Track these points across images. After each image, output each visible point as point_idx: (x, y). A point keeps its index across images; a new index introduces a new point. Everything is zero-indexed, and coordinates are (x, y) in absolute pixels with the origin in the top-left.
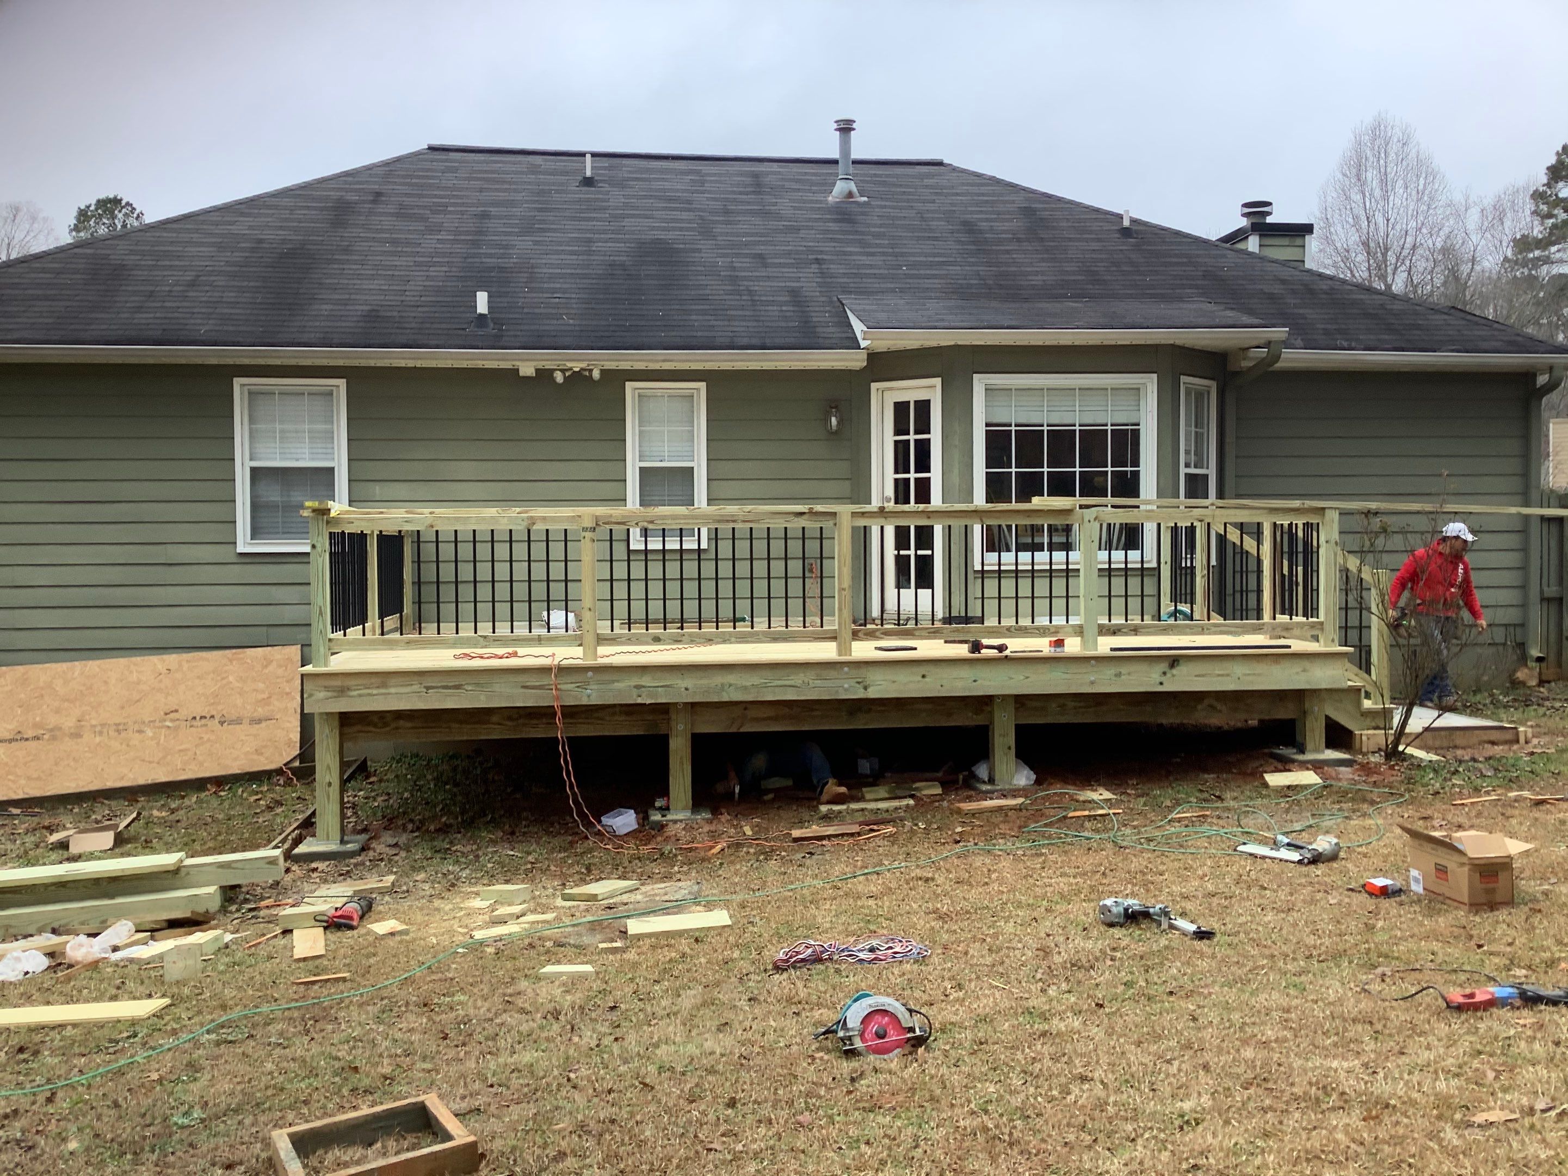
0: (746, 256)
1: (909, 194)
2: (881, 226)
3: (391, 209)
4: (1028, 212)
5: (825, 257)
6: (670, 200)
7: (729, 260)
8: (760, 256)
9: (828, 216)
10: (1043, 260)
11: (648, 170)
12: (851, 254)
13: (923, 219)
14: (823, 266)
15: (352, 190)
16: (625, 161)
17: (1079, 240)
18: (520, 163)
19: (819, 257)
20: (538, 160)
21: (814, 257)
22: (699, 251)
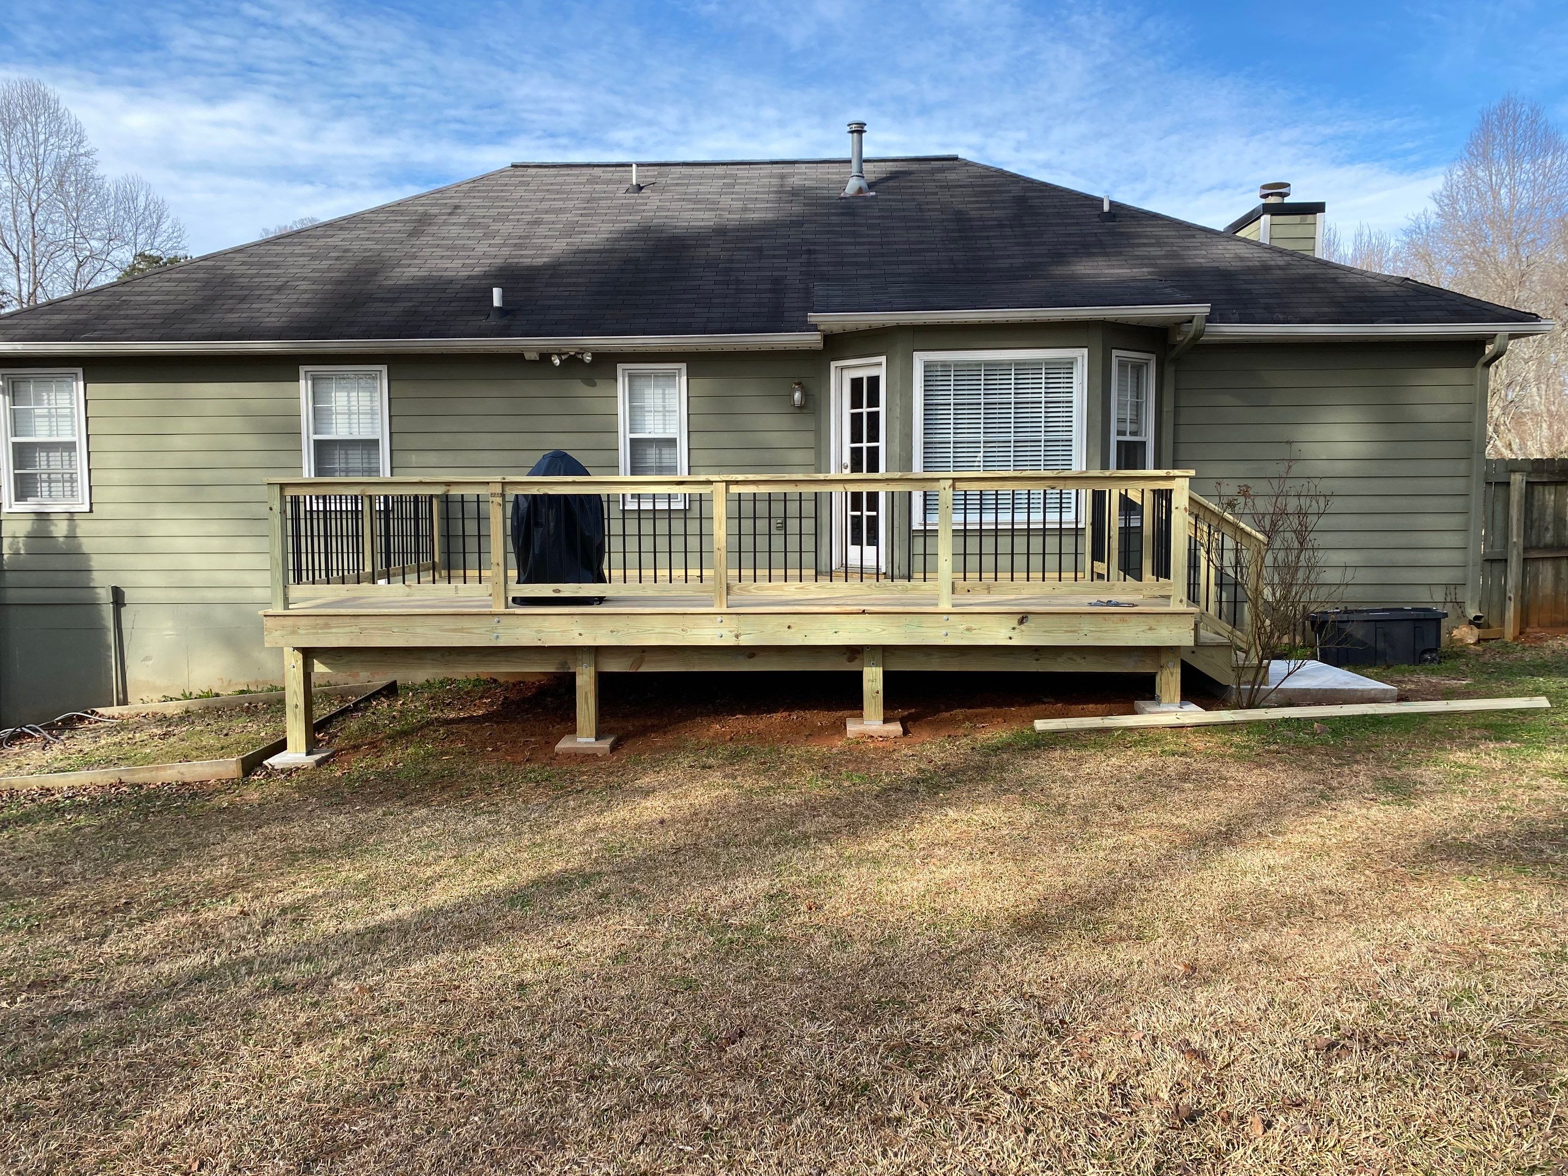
0: (748, 249)
1: (916, 187)
2: (879, 217)
3: (463, 219)
4: (1020, 201)
5: (817, 248)
6: (699, 202)
7: (730, 253)
8: (760, 249)
9: (833, 211)
10: (1018, 244)
11: (690, 176)
12: (842, 244)
13: (921, 210)
14: (813, 256)
15: (436, 204)
16: (673, 169)
17: (1058, 225)
18: (583, 175)
19: (812, 248)
20: (597, 171)
21: (807, 248)
22: (709, 246)
